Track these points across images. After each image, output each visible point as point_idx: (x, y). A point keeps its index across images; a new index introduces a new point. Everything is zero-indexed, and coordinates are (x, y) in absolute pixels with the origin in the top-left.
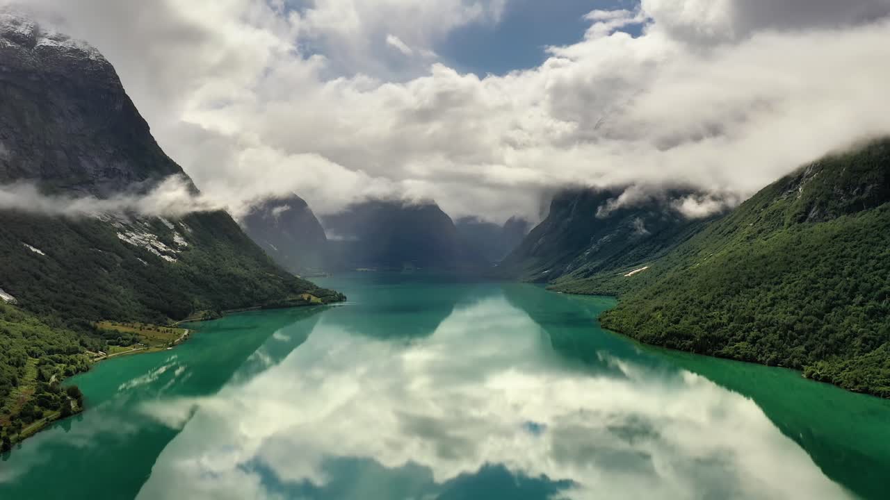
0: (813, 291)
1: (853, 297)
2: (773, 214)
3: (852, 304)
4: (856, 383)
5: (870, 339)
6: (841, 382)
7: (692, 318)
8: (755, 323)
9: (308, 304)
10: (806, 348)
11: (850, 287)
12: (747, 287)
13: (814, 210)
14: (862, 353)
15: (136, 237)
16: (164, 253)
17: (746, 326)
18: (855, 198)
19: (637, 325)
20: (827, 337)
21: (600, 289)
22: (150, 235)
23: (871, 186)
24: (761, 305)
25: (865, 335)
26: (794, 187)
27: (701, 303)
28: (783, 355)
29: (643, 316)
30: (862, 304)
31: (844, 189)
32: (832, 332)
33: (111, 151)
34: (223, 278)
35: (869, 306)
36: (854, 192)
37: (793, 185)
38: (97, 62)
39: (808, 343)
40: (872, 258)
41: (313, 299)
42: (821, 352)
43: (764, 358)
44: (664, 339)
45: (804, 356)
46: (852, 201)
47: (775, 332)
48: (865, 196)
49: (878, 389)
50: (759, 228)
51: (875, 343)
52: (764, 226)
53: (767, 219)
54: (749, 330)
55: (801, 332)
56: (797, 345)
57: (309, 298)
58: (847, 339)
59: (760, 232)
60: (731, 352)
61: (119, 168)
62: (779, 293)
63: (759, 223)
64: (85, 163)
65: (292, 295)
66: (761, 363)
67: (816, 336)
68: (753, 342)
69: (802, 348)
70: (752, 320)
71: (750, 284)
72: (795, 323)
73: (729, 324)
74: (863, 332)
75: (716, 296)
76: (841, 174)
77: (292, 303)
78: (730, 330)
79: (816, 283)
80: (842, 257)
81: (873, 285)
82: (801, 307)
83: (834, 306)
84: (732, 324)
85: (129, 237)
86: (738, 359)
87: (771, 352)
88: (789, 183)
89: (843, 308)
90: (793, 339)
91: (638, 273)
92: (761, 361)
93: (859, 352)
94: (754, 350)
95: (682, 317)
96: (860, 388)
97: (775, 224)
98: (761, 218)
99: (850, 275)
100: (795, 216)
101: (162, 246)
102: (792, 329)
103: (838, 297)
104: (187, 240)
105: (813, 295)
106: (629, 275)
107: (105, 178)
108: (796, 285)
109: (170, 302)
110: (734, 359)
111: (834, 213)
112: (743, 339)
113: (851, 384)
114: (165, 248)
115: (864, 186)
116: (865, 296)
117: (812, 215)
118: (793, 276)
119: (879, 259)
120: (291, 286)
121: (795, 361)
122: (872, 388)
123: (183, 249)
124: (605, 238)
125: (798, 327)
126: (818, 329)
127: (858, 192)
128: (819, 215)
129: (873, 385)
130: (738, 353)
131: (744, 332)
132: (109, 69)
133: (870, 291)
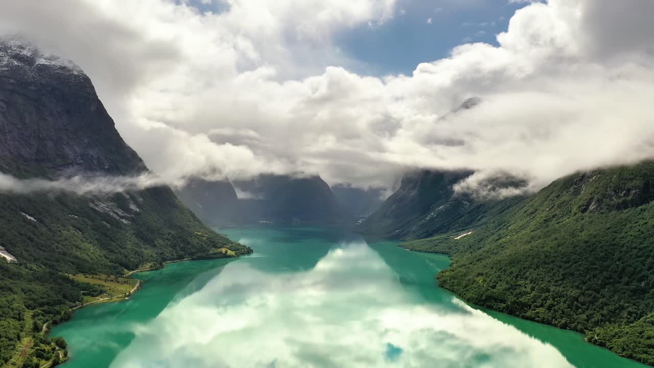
0: (592, 271)
1: (621, 278)
2: (563, 203)
3: (620, 283)
4: (624, 350)
5: (633, 313)
6: (613, 348)
7: (505, 286)
8: (551, 293)
9: (226, 256)
10: (587, 316)
11: (619, 270)
12: (545, 263)
13: (593, 204)
14: (628, 323)
15: (102, 205)
16: (122, 217)
17: (544, 295)
18: (623, 199)
19: (465, 287)
20: (602, 308)
21: (437, 249)
22: (113, 203)
23: (634, 191)
24: (555, 279)
25: (630, 309)
26: (579, 184)
27: (511, 273)
28: (570, 320)
29: (469, 280)
30: (627, 284)
31: (615, 191)
32: (606, 304)
33: (86, 141)
34: (165, 236)
35: (633, 286)
36: (622, 195)
37: (578, 183)
38: (79, 76)
39: (588, 312)
40: (635, 248)
41: (229, 252)
42: (598, 320)
43: (556, 322)
44: (485, 300)
45: (586, 322)
46: (620, 201)
47: (565, 302)
48: (630, 198)
49: (639, 356)
50: (553, 214)
51: (637, 316)
52: (557, 212)
53: (559, 207)
54: (546, 299)
55: (583, 304)
56: (580, 314)
57: (226, 252)
58: (617, 311)
59: (554, 217)
60: (533, 316)
61: (91, 153)
62: (568, 270)
63: (553, 209)
64: (68, 151)
65: (213, 249)
66: (555, 325)
67: (594, 307)
68: (549, 308)
69: (584, 316)
70: (549, 291)
71: (547, 261)
72: (579, 296)
73: (531, 293)
74: (628, 307)
75: (522, 269)
76: (613, 180)
77: (214, 256)
78: (533, 298)
79: (595, 264)
80: (613, 245)
81: (635, 269)
82: (584, 283)
83: (608, 284)
84: (534, 293)
85: (97, 206)
86: (538, 322)
87: (562, 317)
88: (575, 180)
89: (614, 286)
90: (577, 308)
91: (465, 236)
92: (555, 324)
93: (625, 323)
94: (548, 315)
95: (497, 283)
96: (626, 354)
97: (565, 211)
98: (554, 205)
99: (619, 259)
100: (579, 207)
101: (120, 212)
102: (577, 300)
103: (610, 278)
104: (139, 206)
105: (592, 273)
106: (458, 238)
107: (81, 161)
108: (580, 265)
109: (126, 257)
110: (535, 321)
111: (607, 209)
112: (542, 306)
113: (620, 351)
114: (123, 213)
115: (629, 190)
116: (629, 278)
117: (592, 207)
118: (578, 257)
119: (640, 249)
120: (213, 242)
121: (579, 327)
122: (635, 355)
123: (136, 213)
124: (441, 207)
125: (581, 299)
126: (596, 301)
127: (625, 194)
128: (597, 208)
129: (636, 352)
130: (539, 317)
131: (543, 300)
132: (87, 80)
133: (634, 273)
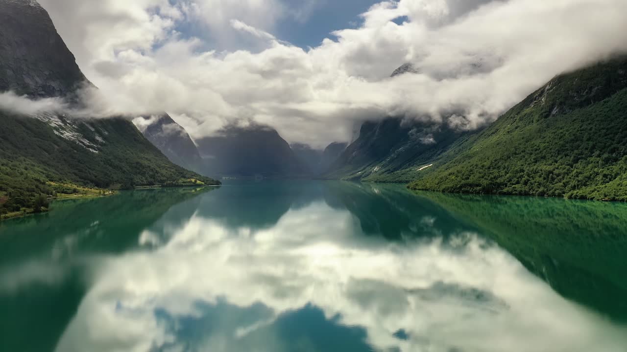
0: (563, 152)
1: (592, 153)
2: (525, 116)
3: (592, 157)
4: (606, 196)
5: (608, 175)
6: (594, 198)
7: (478, 175)
8: (525, 173)
9: (195, 185)
10: (564, 183)
11: (590, 147)
12: (516, 154)
13: (555, 109)
14: (604, 183)
15: (67, 134)
16: (88, 147)
17: (518, 175)
18: (586, 97)
19: (438, 183)
20: (577, 176)
21: (400, 179)
22: (78, 134)
23: (596, 88)
24: (527, 163)
25: (604, 172)
26: (538, 99)
27: (483, 166)
28: (548, 189)
29: (441, 178)
30: (599, 156)
31: (578, 92)
32: (581, 173)
33: (47, 73)
34: (133, 165)
35: (606, 155)
36: (584, 93)
37: (537, 98)
38: (35, 8)
39: (564, 181)
40: (603, 129)
41: (198, 182)
42: (575, 185)
43: (534, 192)
44: (461, 187)
45: (563, 188)
46: (583, 99)
47: (540, 176)
48: (593, 94)
49: (621, 198)
50: (516, 125)
51: (612, 177)
52: (519, 124)
53: (521, 119)
54: (521, 177)
55: (558, 175)
56: (557, 183)
57: (196, 181)
58: (592, 177)
59: (516, 128)
60: (510, 191)
61: (53, 86)
62: (540, 155)
63: (515, 122)
64: (28, 80)
65: (183, 179)
66: (533, 195)
67: (569, 177)
68: (526, 183)
69: (561, 184)
70: (523, 171)
71: (517, 152)
72: (554, 170)
73: (506, 175)
74: (603, 171)
75: (494, 162)
76: (574, 83)
77: (184, 184)
78: (508, 178)
79: (566, 147)
80: (581, 130)
81: (606, 144)
82: (556, 162)
83: (580, 159)
84: (508, 175)
85: (62, 134)
86: (516, 194)
87: (539, 188)
88: (535, 96)
89: (586, 160)
90: (553, 179)
91: (426, 168)
92: (533, 194)
93: (602, 183)
94: (526, 188)
95: (470, 176)
96: (609, 199)
97: (527, 122)
98: (516, 120)
99: (588, 140)
100: (542, 114)
101: (86, 142)
102: (553, 173)
103: (582, 154)
104: (104, 138)
105: (564, 153)
107: (43, 93)
108: (551, 149)
109: (96, 177)
110: (514, 194)
111: (570, 109)
112: (518, 183)
113: (602, 197)
114: (89, 143)
115: (591, 88)
116: (601, 151)
117: (554, 112)
118: (547, 144)
119: (608, 129)
120: (182, 173)
121: (557, 192)
122: (617, 198)
123: (102, 144)
124: (400, 149)
125: (556, 172)
126: (570, 173)
127: (587, 93)
128: (559, 111)
129: (617, 196)
130: (516, 191)
131: (518, 178)
132: (44, 13)
133: (605, 147)
